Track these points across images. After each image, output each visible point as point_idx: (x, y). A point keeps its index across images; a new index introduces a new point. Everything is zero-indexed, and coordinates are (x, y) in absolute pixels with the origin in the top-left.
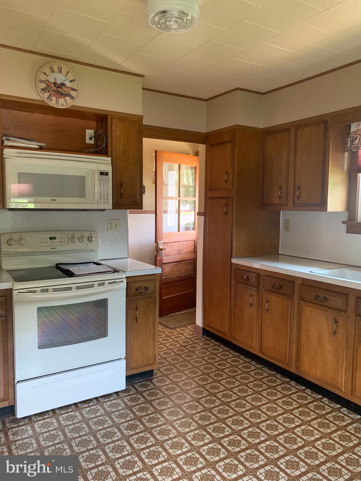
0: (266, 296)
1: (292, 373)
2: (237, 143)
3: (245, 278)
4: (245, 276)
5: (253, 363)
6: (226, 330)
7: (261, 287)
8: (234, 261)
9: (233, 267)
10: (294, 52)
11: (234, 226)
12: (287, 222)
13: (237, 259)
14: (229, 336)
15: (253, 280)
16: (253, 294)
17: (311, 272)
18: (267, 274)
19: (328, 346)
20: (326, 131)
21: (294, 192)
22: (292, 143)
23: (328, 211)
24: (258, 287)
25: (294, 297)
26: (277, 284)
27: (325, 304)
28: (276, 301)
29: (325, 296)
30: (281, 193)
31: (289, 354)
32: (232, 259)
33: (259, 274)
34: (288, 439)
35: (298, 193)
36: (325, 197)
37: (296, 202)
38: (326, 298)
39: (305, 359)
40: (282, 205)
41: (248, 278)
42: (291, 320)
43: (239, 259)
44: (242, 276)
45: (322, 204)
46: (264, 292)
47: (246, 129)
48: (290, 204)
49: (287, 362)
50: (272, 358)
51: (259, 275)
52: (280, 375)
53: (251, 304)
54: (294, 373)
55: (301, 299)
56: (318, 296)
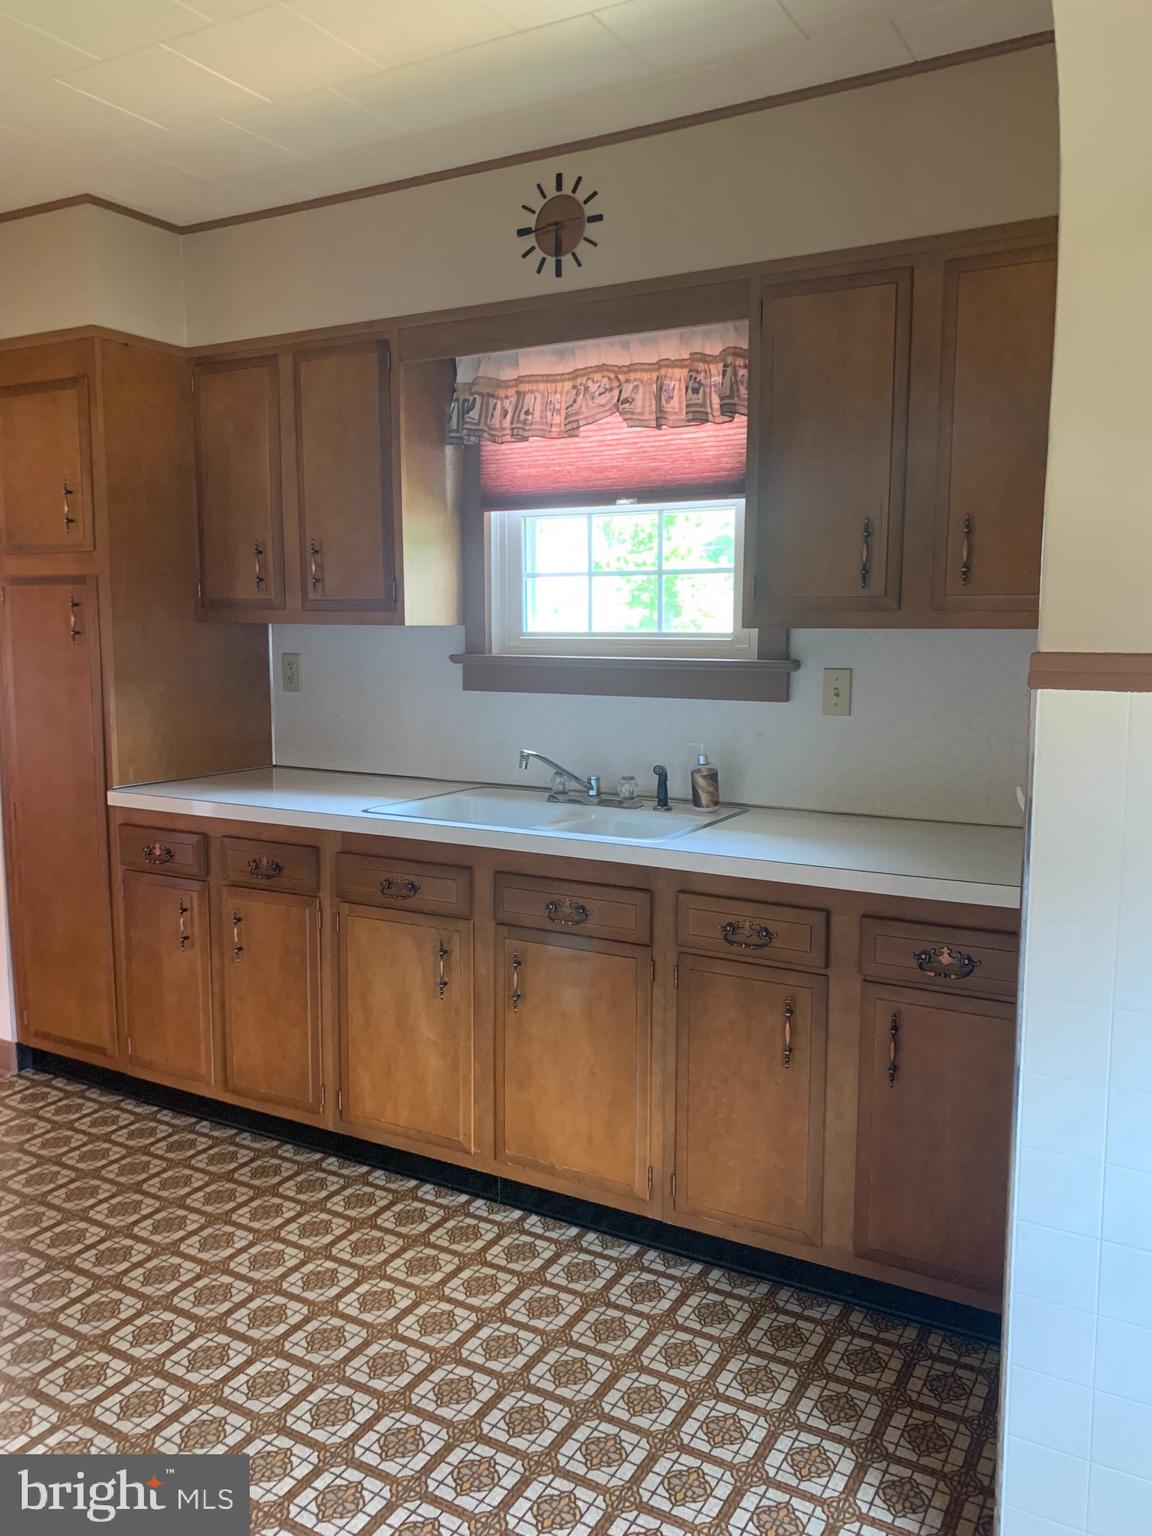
0: (231, 903)
1: (326, 1131)
2: (99, 389)
3: (158, 852)
4: (157, 845)
5: (204, 1126)
6: (105, 1038)
7: (213, 879)
8: (115, 798)
9: (117, 820)
10: (268, 100)
11: (110, 678)
12: (290, 661)
13: (123, 790)
14: (117, 1054)
15: (187, 858)
16: (188, 902)
17: (365, 811)
18: (232, 833)
19: (427, 1031)
20: (386, 373)
21: (304, 567)
22: (287, 402)
23: (407, 624)
24: (203, 878)
25: (321, 895)
26: (265, 860)
27: (410, 903)
28: (264, 914)
29: (411, 878)
30: (263, 566)
31: (316, 1076)
32: (109, 793)
33: (205, 834)
34: (320, 1336)
35: (314, 568)
36: (395, 580)
37: (312, 596)
38: (413, 885)
39: (364, 1080)
40: (267, 605)
41: (169, 852)
42: (314, 968)
43: (135, 790)
44: (148, 847)
45: (388, 603)
46: (225, 891)
47: (126, 344)
48: (294, 601)
49: (311, 1101)
50: (266, 1099)
51: (205, 837)
52: (290, 1146)
53: (186, 938)
54: (332, 1130)
55: (343, 897)
56: (390, 883)
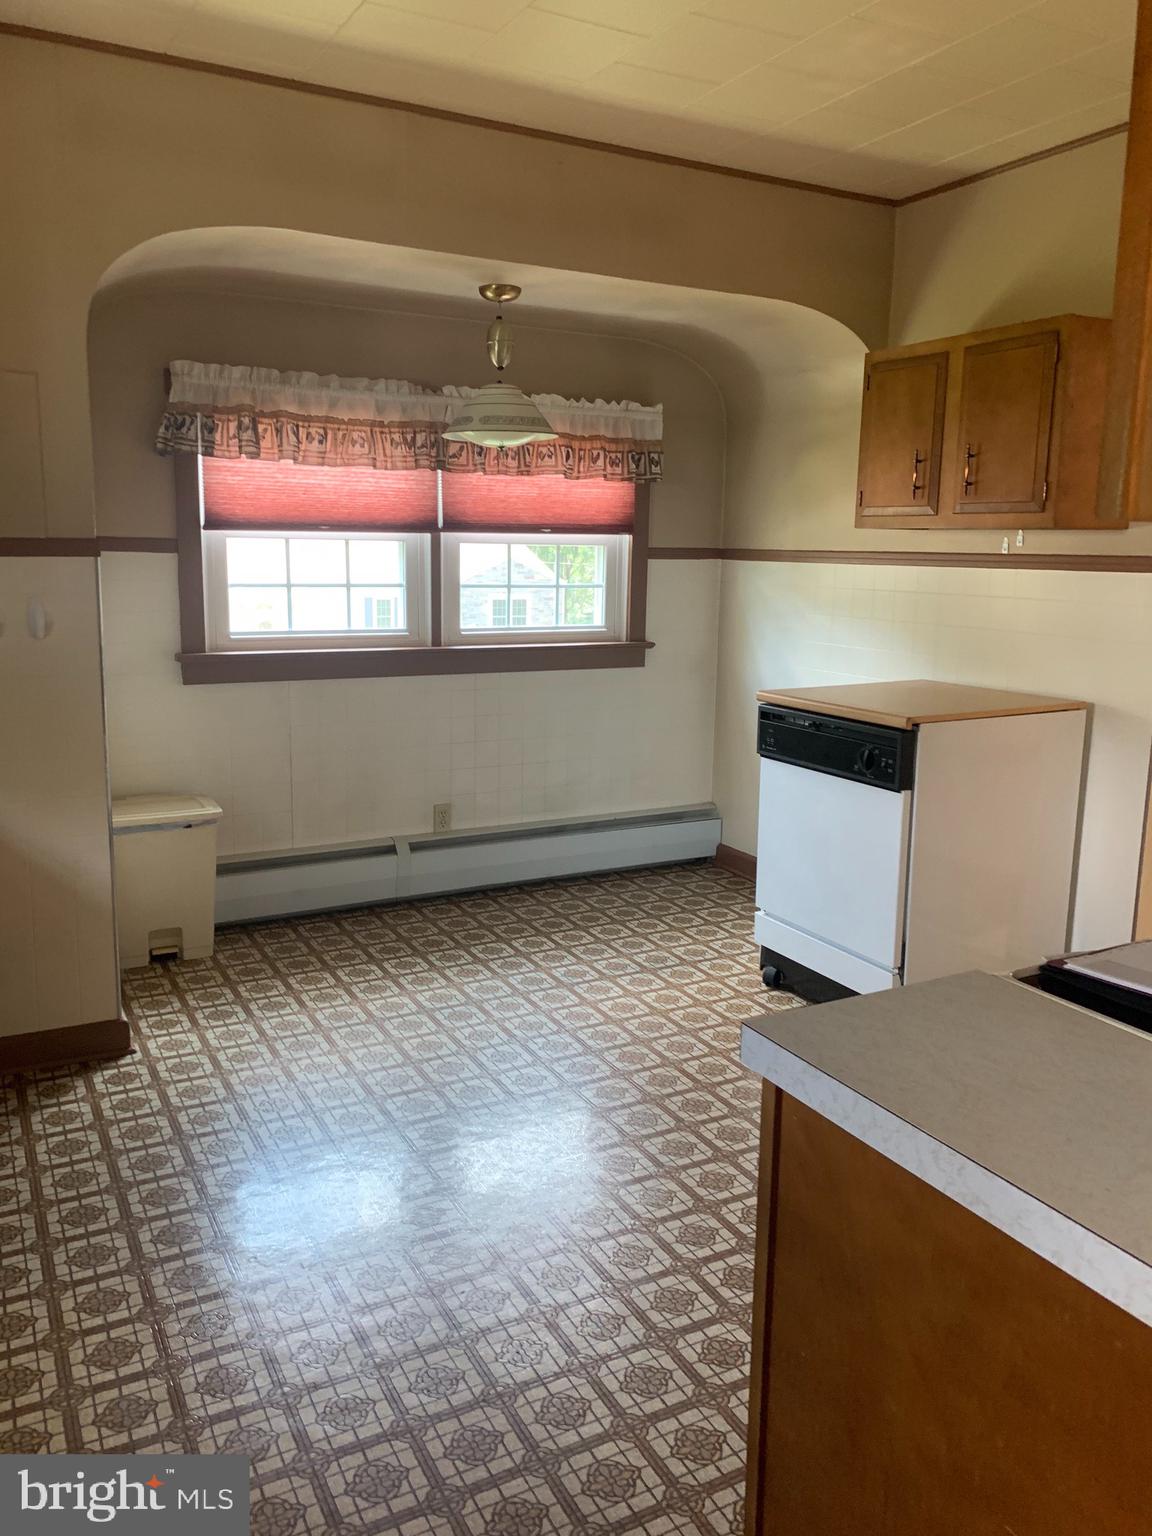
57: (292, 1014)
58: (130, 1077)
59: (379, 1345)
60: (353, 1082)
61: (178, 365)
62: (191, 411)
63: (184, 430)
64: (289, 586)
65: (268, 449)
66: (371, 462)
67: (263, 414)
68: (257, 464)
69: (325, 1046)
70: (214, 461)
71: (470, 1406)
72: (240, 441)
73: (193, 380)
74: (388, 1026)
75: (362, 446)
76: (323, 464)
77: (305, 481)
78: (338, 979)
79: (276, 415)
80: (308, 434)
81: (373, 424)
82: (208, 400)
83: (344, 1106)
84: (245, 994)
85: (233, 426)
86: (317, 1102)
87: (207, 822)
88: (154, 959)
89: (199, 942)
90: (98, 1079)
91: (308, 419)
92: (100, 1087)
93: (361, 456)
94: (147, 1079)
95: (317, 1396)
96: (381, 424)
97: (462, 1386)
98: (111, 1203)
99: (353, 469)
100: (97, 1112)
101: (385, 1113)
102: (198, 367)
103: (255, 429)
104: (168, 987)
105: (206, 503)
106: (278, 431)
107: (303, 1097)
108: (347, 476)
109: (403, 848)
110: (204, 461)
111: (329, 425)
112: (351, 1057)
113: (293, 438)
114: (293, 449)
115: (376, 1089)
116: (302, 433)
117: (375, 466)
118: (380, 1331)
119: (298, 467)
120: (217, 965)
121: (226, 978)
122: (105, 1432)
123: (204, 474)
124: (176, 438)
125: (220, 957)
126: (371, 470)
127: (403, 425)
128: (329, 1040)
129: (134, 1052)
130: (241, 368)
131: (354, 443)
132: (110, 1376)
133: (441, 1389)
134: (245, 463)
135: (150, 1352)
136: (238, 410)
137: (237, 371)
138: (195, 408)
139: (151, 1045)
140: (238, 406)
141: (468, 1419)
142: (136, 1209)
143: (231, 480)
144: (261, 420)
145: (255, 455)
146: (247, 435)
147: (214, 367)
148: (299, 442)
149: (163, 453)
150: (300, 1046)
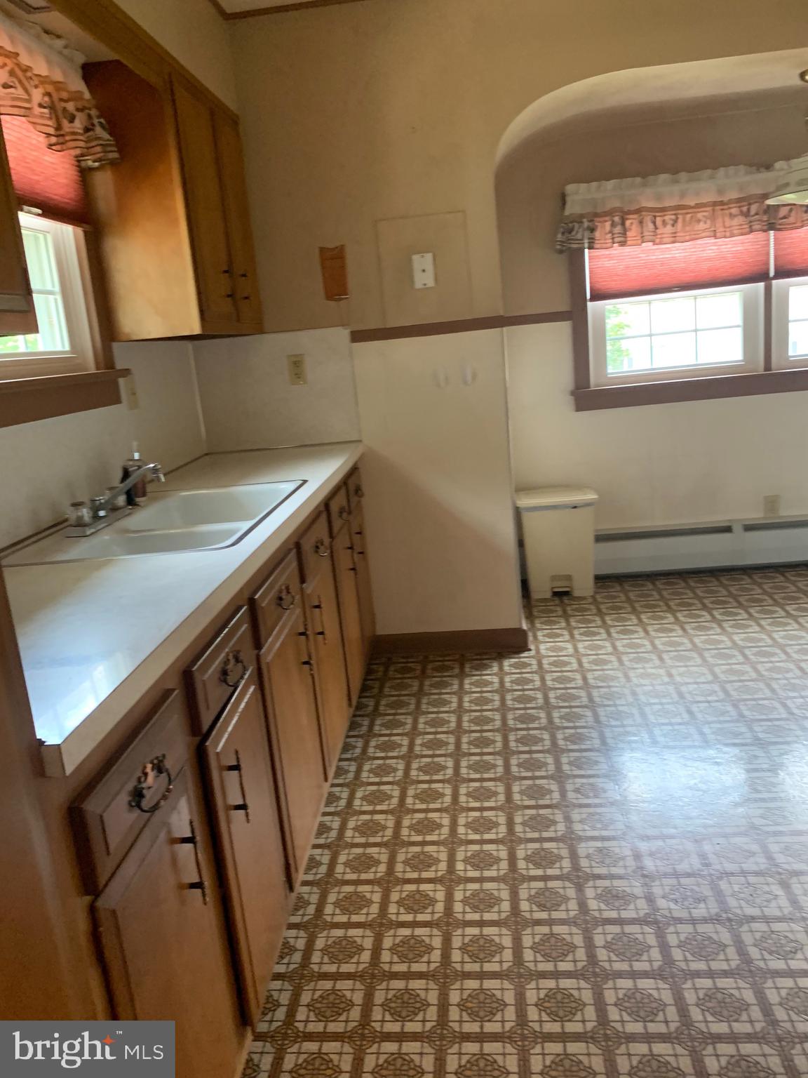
57: (639, 638)
58: (525, 665)
59: (649, 864)
60: (671, 688)
61: (570, 188)
62: (579, 219)
63: (573, 233)
64: (651, 335)
65: (635, 236)
66: (712, 234)
67: (630, 213)
68: (626, 249)
69: (657, 662)
70: (595, 253)
71: (705, 920)
72: (613, 234)
73: (580, 196)
74: (706, 654)
75: (705, 223)
76: (674, 242)
77: (662, 257)
78: (676, 618)
79: (638, 211)
80: (664, 221)
81: (715, 204)
82: (589, 209)
83: (661, 704)
84: (609, 622)
85: (608, 225)
86: (643, 698)
87: (588, 504)
88: (556, 594)
89: (584, 586)
90: (507, 663)
91: (663, 210)
92: (506, 668)
93: (704, 231)
94: (535, 667)
95: (599, 883)
96: (722, 203)
97: (702, 905)
98: (499, 738)
99: (699, 242)
100: (502, 683)
101: (690, 712)
102: (583, 186)
103: (623, 224)
104: (560, 613)
105: (591, 283)
106: (641, 222)
107: (634, 694)
108: (695, 248)
109: (737, 528)
110: (589, 253)
111: (680, 212)
112: (674, 671)
113: (651, 226)
114: (652, 234)
115: (687, 696)
116: (659, 220)
117: (715, 237)
118: (651, 854)
119: (656, 247)
120: (595, 602)
121: (599, 610)
122: (469, 868)
123: (590, 262)
124: (569, 239)
125: (598, 596)
126: (713, 240)
127: (739, 200)
128: (661, 659)
129: (530, 650)
130: (612, 181)
131: (699, 221)
132: (477, 837)
133: (686, 903)
134: (617, 250)
135: (503, 829)
136: (610, 213)
137: (610, 184)
138: (582, 216)
139: (542, 647)
140: (611, 209)
141: (701, 928)
142: (512, 744)
143: (608, 264)
144: (628, 217)
145: (623, 244)
146: (618, 229)
147: (594, 184)
148: (656, 228)
149: (561, 252)
150: (639, 660)
